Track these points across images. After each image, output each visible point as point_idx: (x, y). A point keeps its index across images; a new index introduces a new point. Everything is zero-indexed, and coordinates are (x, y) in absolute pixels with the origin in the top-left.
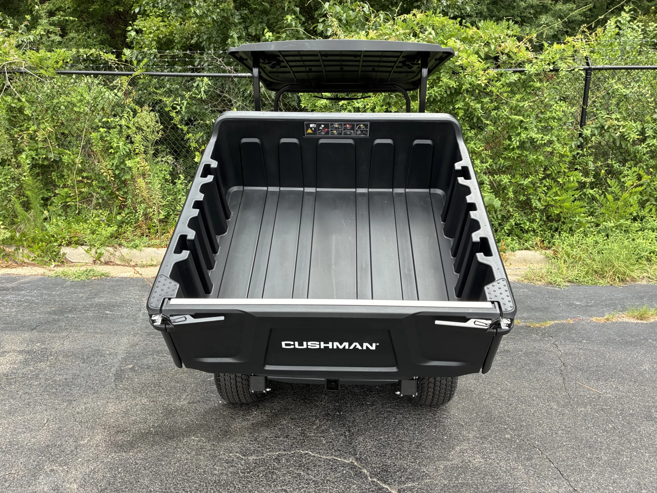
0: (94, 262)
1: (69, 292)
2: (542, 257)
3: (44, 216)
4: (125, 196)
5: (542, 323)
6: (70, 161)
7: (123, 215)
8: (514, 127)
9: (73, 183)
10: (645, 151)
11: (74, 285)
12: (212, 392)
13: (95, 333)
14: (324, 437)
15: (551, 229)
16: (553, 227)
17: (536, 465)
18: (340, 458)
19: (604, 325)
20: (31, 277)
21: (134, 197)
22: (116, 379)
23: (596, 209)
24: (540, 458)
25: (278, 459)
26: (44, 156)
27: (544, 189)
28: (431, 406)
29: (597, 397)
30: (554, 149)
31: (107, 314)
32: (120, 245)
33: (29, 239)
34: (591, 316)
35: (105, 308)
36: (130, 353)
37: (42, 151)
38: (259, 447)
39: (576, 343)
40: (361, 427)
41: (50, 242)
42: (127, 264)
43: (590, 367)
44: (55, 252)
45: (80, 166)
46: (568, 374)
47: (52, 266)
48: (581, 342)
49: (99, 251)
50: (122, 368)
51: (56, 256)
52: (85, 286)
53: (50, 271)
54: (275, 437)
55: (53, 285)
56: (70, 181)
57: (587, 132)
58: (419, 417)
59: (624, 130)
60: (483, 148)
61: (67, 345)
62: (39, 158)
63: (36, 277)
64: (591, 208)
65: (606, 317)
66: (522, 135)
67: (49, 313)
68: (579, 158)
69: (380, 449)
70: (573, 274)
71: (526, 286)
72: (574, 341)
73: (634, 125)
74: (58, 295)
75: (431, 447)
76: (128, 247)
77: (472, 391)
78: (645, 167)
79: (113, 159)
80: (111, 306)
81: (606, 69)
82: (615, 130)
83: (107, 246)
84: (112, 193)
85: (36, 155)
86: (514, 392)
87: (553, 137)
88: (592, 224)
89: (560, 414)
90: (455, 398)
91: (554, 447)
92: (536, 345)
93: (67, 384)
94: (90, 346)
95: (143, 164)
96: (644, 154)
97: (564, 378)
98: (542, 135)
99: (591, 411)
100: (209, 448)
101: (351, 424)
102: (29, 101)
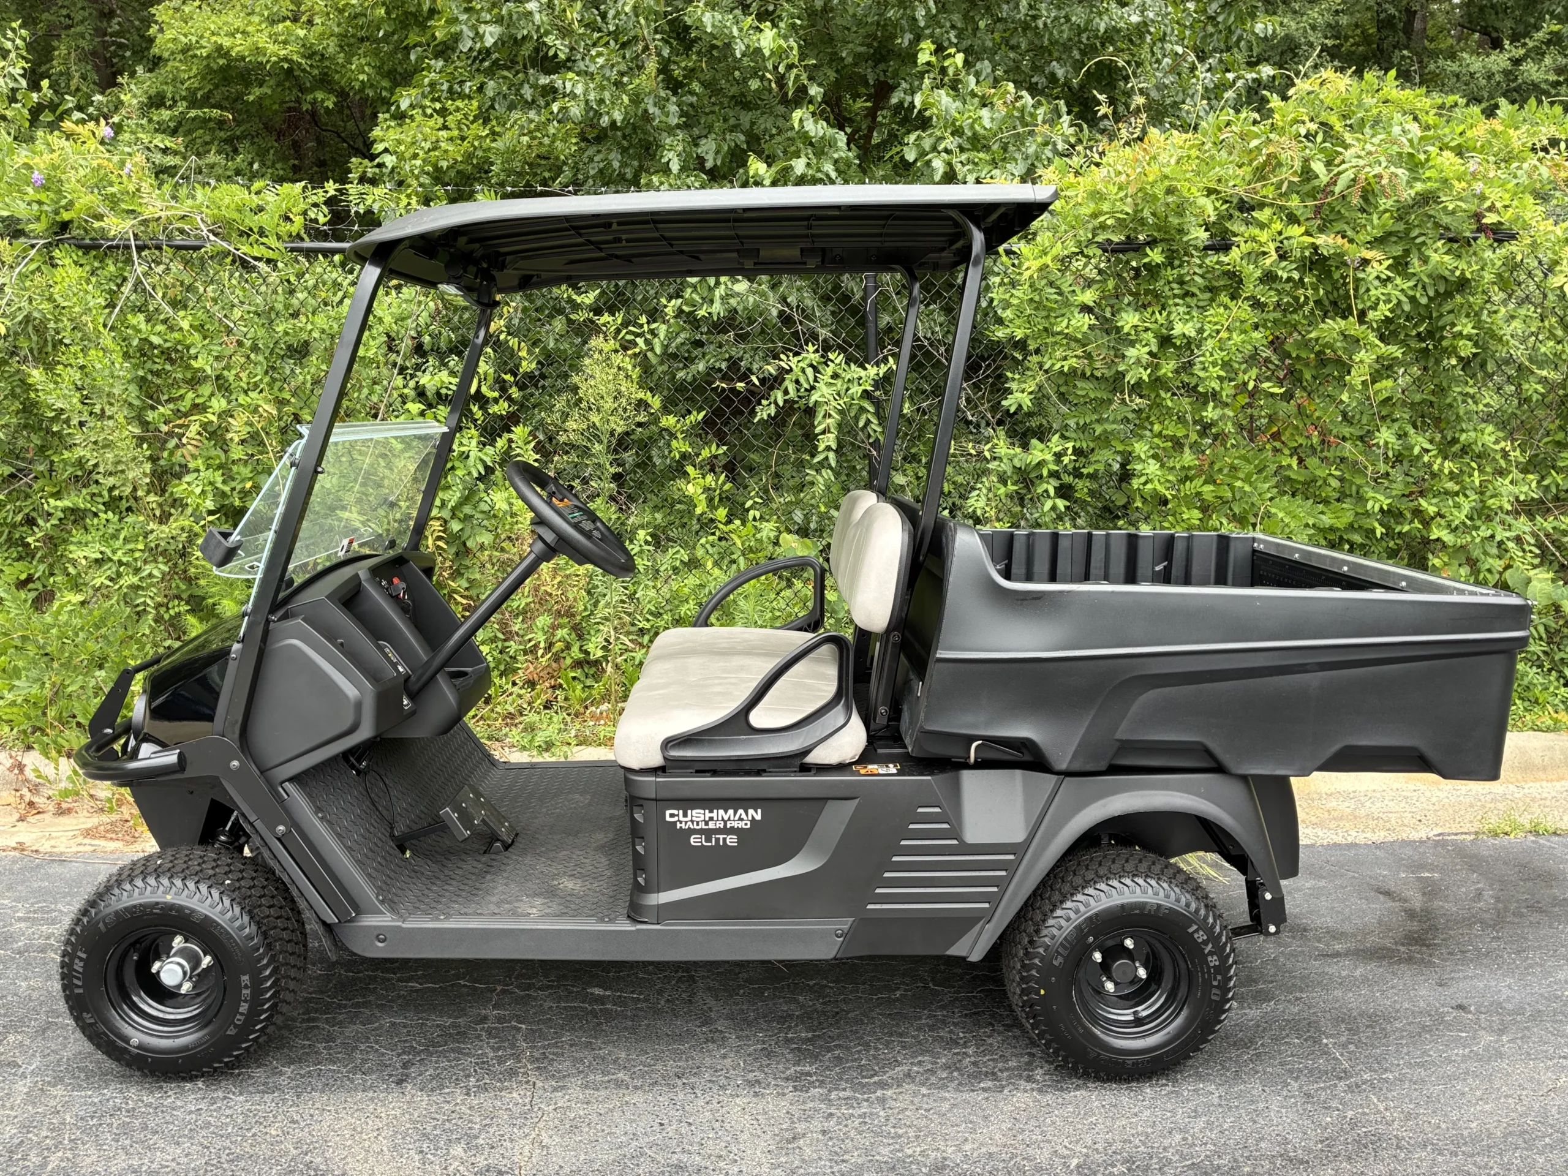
4: (473, 593)
26: (248, 485)
32: (501, 741)
37: (242, 469)
79: (446, 488)
102: (200, 328)
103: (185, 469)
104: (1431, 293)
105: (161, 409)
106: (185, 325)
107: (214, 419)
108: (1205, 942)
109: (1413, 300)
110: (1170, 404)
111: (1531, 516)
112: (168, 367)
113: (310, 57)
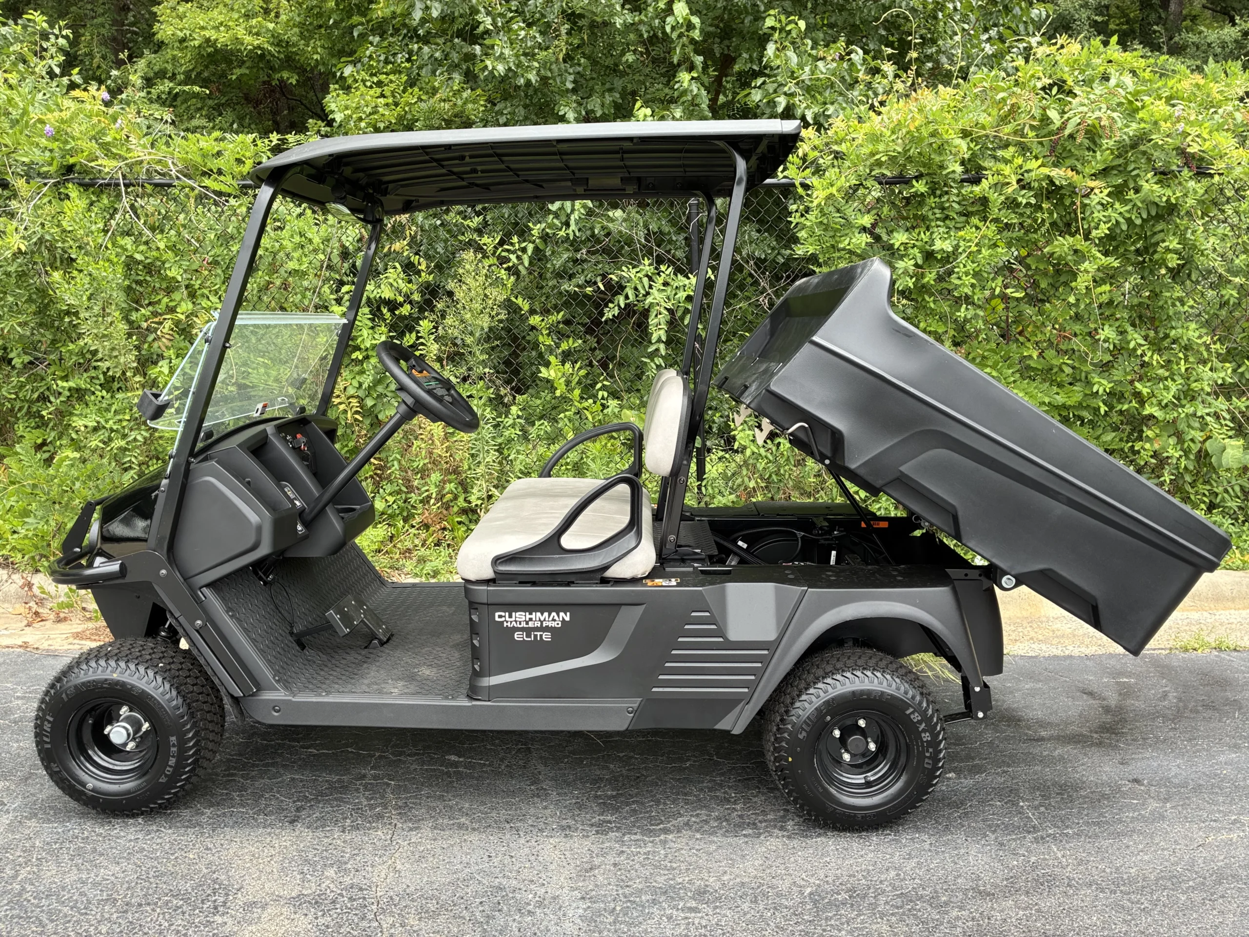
4: (383, 455)
36: (592, 900)
61: (408, 874)
79: (362, 372)
84: (355, 450)
94: (472, 877)
102: (172, 248)
103: (161, 357)
104: (1145, 216)
105: (143, 311)
106: (162, 245)
107: (183, 317)
108: (920, 722)
109: (1129, 221)
110: (932, 305)
111: (1229, 399)
112: (148, 278)
113: (278, 45)
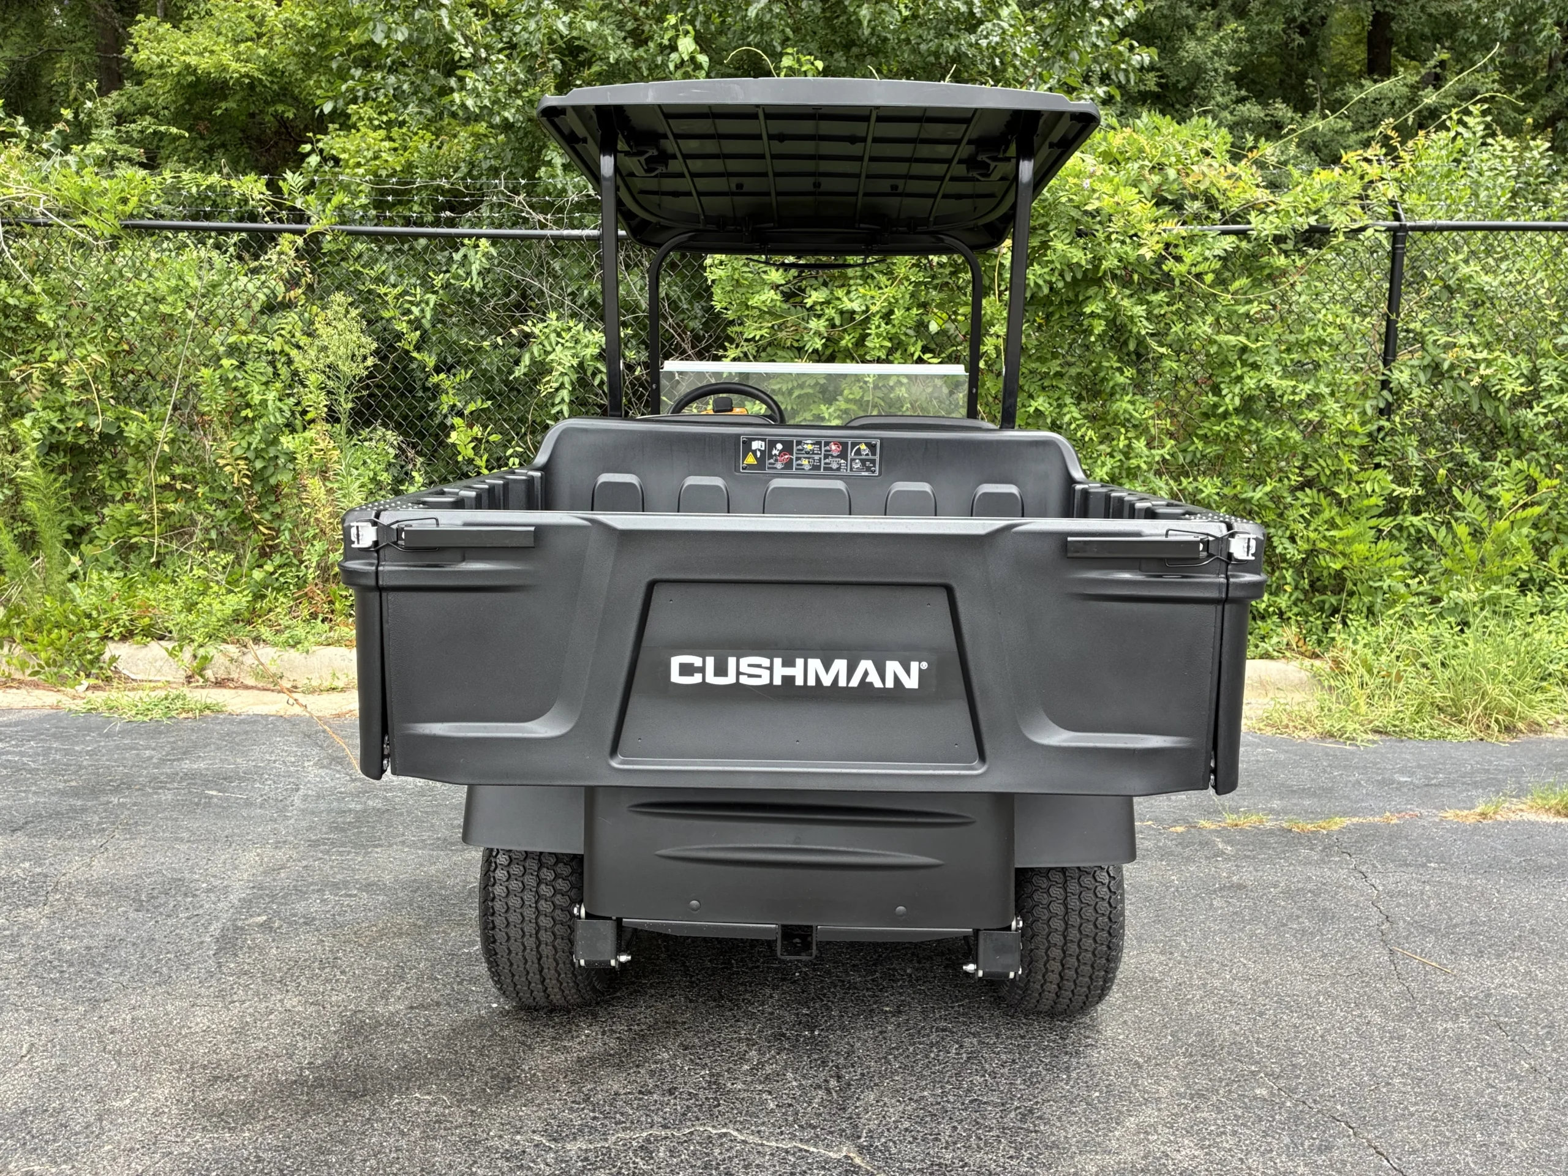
0: (189, 679)
1: (118, 747)
2: (1305, 675)
3: (71, 569)
4: (275, 525)
5: (1321, 822)
6: (143, 436)
7: (269, 567)
8: (1225, 363)
9: (147, 490)
10: (1542, 421)
11: (131, 729)
12: (473, 981)
13: (176, 839)
14: (770, 1093)
15: (1322, 610)
16: (1327, 606)
17: (1344, 1163)
18: (815, 1145)
19: (1476, 828)
20: (25, 712)
21: (297, 526)
22: (220, 949)
23: (1428, 563)
24: (1353, 1145)
25: (646, 1150)
26: (80, 424)
27: (1302, 511)
28: (1052, 1014)
29: (1481, 996)
30: (1324, 414)
31: (211, 797)
32: (257, 640)
33: (29, 622)
34: (1442, 808)
35: (207, 784)
36: (261, 888)
37: (76, 411)
38: (594, 1118)
39: (1411, 869)
40: (869, 1067)
41: (81, 630)
42: (271, 686)
43: (1456, 926)
44: (91, 653)
45: (166, 448)
46: (1402, 941)
47: (81, 689)
48: (1424, 865)
49: (201, 652)
50: (240, 924)
51: (92, 662)
52: (161, 733)
53: (74, 698)
54: (640, 1092)
55: (79, 729)
56: (140, 486)
57: (1401, 376)
58: (1022, 1042)
59: (1489, 372)
60: (1152, 412)
61: (99, 868)
62: (68, 429)
63: (37, 713)
64: (1417, 560)
65: (1478, 810)
66: (1247, 380)
67: (62, 793)
68: (1383, 439)
69: (921, 1122)
70: (1384, 712)
71: (1271, 742)
72: (1407, 865)
73: (1513, 361)
74: (87, 752)
75: (1059, 1119)
76: (275, 645)
77: (1157, 981)
78: (1543, 461)
79: (251, 432)
80: (221, 780)
81: (1441, 229)
82: (1467, 372)
83: (225, 641)
84: (244, 517)
85: (61, 421)
86: (1266, 982)
87: (1322, 386)
88: (1422, 598)
89: (1391, 1038)
90: (1115, 996)
91: (1385, 1118)
92: (1312, 872)
93: (89, 960)
94: (159, 872)
95: (322, 445)
96: (1541, 430)
97: (1392, 952)
98: (1293, 383)
99: (1472, 1029)
100: (460, 1120)
101: (841, 1061)
104: (1069, 279)
105: (14, 359)
113: (271, 74)
